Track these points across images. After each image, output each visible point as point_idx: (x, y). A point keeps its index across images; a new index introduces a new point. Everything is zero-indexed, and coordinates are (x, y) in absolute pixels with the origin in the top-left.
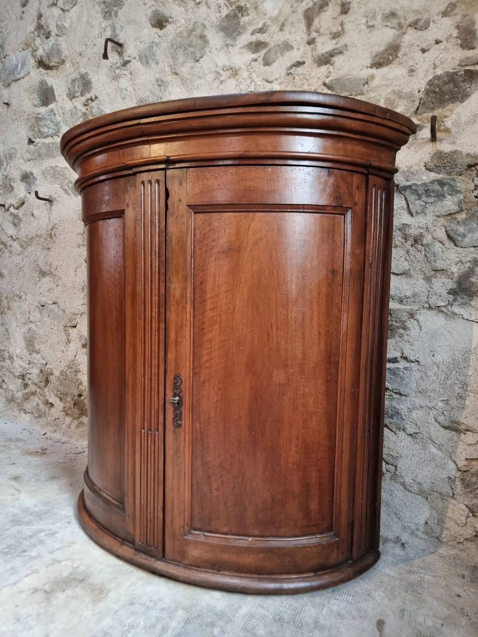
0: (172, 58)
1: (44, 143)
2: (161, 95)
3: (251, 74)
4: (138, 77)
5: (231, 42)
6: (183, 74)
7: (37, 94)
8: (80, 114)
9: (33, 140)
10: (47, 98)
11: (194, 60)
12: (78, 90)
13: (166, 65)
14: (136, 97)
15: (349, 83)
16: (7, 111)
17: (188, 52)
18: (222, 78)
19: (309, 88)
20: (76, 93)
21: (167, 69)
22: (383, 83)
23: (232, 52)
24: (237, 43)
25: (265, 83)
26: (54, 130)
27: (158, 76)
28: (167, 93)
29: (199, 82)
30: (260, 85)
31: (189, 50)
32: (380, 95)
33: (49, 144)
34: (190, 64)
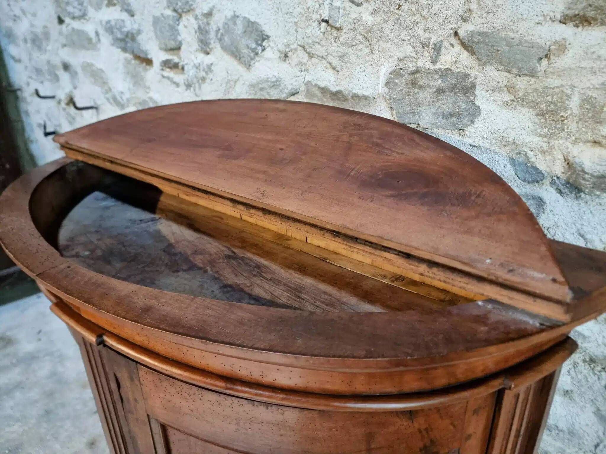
9: (63, 18)
15: (507, 49)
19: (427, 35)
22: (584, 64)
26: (80, 10)
30: (339, 8)
32: (573, 87)
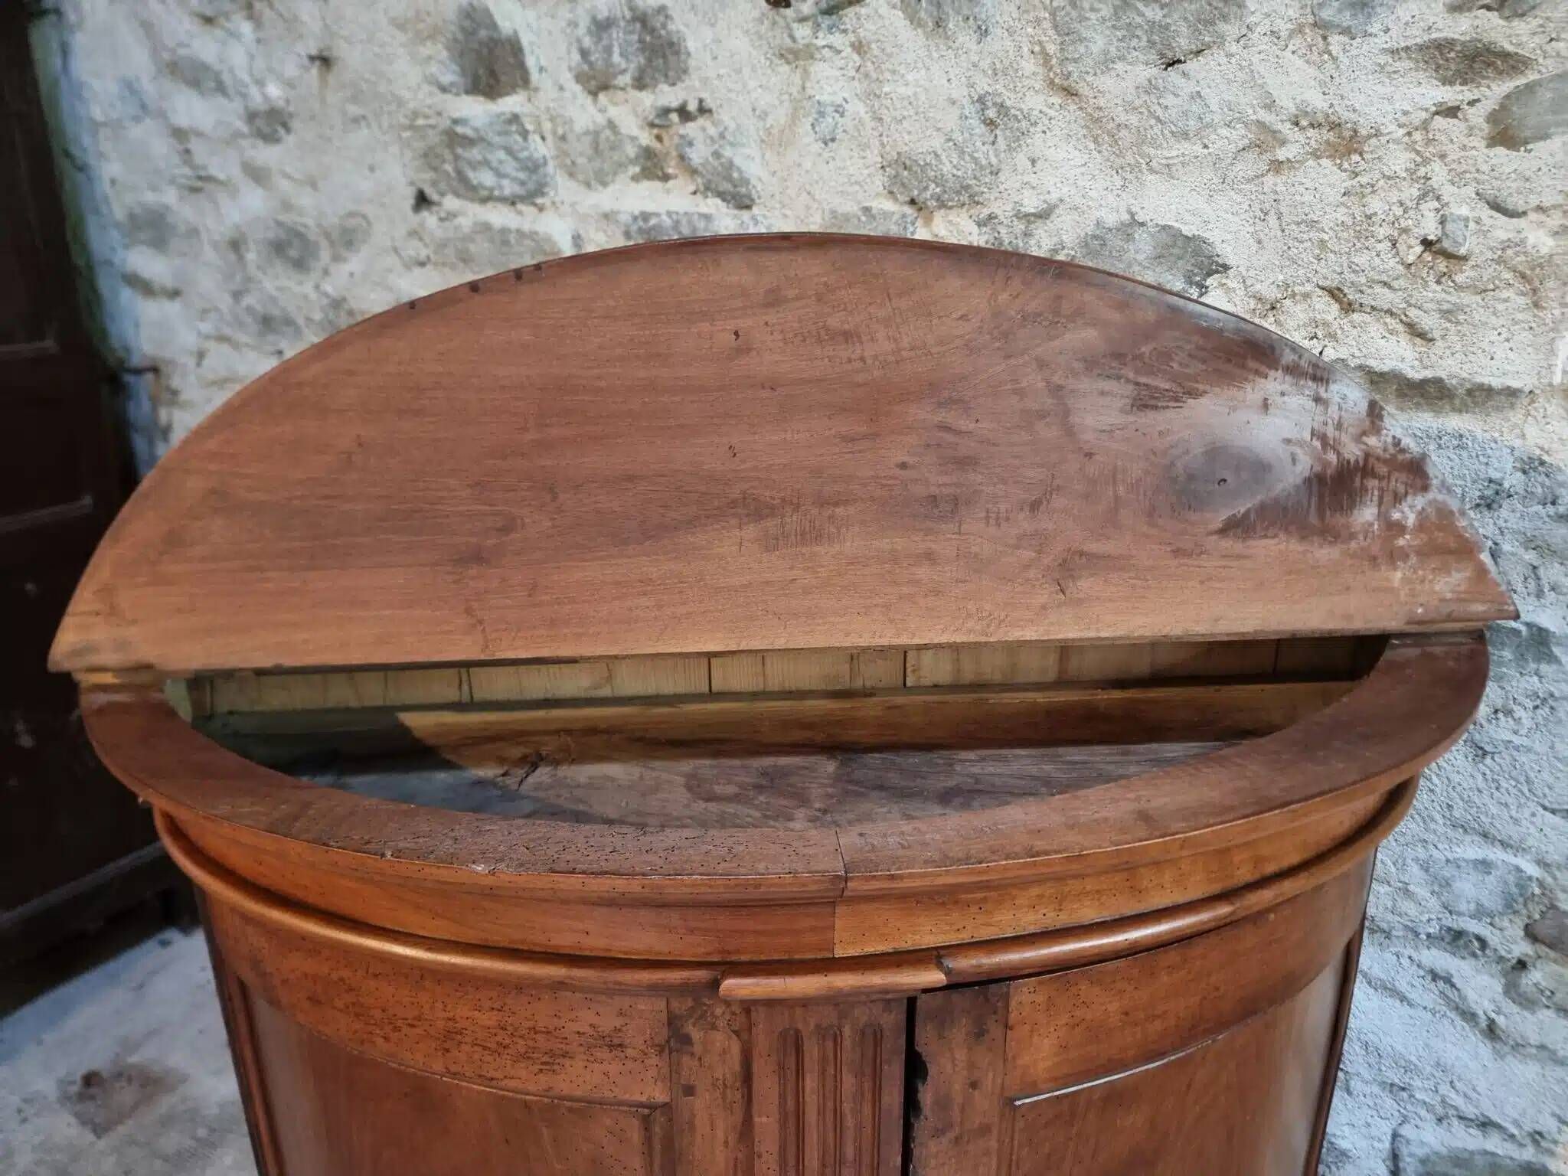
0: (1055, 27)
1: (487, 227)
2: (994, 161)
3: (1426, 161)
4: (894, 72)
5: (1346, 19)
6: (1101, 102)
7: (448, 49)
8: (631, 151)
9: (433, 196)
10: (492, 73)
11: (1162, 55)
12: (624, 66)
13: (1025, 49)
14: (883, 145)
16: (323, 81)
17: (1139, 20)
18: (1282, 154)
20: (615, 76)
21: (1029, 66)
23: (1344, 61)
24: (1375, 28)
25: (1486, 213)
26: (523, 183)
27: (983, 85)
28: (1021, 160)
29: (1177, 150)
31: (1141, 14)
33: (504, 231)
34: (1141, 70)
